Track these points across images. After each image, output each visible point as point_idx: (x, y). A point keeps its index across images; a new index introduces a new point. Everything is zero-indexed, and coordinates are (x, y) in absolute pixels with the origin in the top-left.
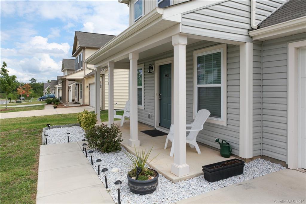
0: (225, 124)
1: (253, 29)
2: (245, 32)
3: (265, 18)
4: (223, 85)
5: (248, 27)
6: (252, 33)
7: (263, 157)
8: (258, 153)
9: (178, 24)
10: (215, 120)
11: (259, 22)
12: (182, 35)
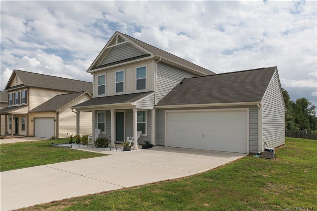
0: (147, 136)
1: (155, 105)
2: (153, 106)
3: (159, 101)
4: (146, 122)
5: (154, 104)
6: (155, 107)
7: (159, 145)
8: (157, 144)
9: (135, 106)
10: (144, 135)
11: (157, 103)
12: (136, 109)
